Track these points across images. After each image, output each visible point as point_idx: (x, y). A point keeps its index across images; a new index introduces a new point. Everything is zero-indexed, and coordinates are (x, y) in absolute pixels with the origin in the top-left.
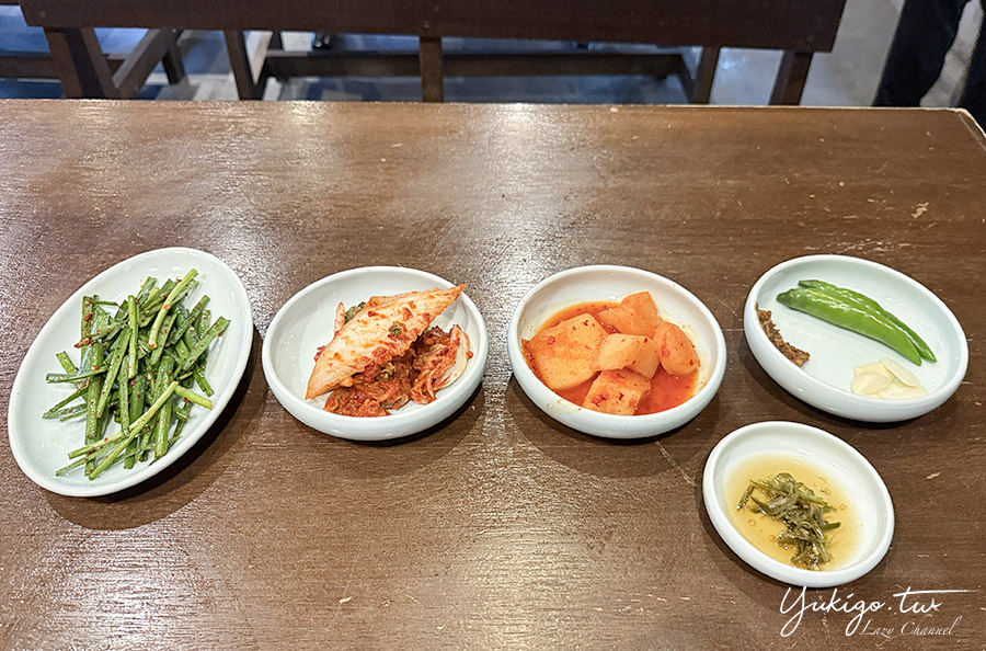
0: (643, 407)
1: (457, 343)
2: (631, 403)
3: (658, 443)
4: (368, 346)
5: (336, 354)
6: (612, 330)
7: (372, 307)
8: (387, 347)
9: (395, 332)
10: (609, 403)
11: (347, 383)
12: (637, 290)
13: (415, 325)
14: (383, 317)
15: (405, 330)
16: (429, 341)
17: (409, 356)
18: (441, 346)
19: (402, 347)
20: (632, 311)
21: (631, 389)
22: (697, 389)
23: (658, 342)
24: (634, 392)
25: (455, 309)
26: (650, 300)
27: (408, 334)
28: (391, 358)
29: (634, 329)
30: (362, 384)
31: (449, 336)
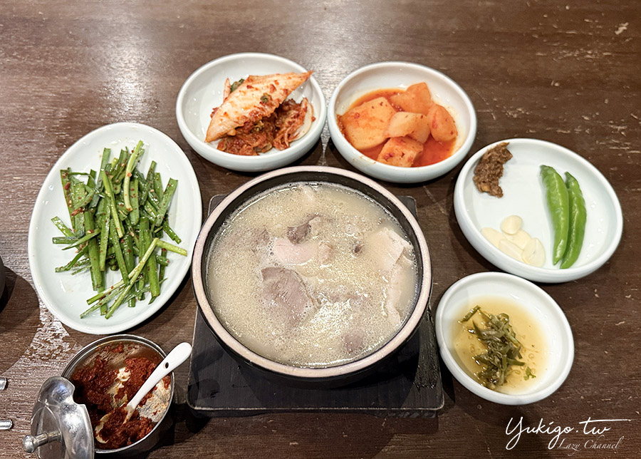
0: (417, 162)
1: (306, 110)
2: (409, 160)
3: (424, 187)
4: (246, 108)
5: (225, 113)
6: (399, 109)
7: (250, 82)
8: (259, 110)
9: (265, 100)
10: (394, 159)
11: (232, 133)
12: (417, 81)
13: (278, 96)
14: (257, 89)
15: (271, 99)
16: (286, 108)
17: (273, 117)
18: (295, 112)
19: (269, 111)
20: (414, 96)
21: (409, 149)
22: (455, 150)
23: (430, 118)
24: (412, 152)
25: (304, 86)
26: (426, 88)
27: (273, 102)
28: (261, 118)
29: (414, 108)
30: (242, 135)
31: (300, 105)
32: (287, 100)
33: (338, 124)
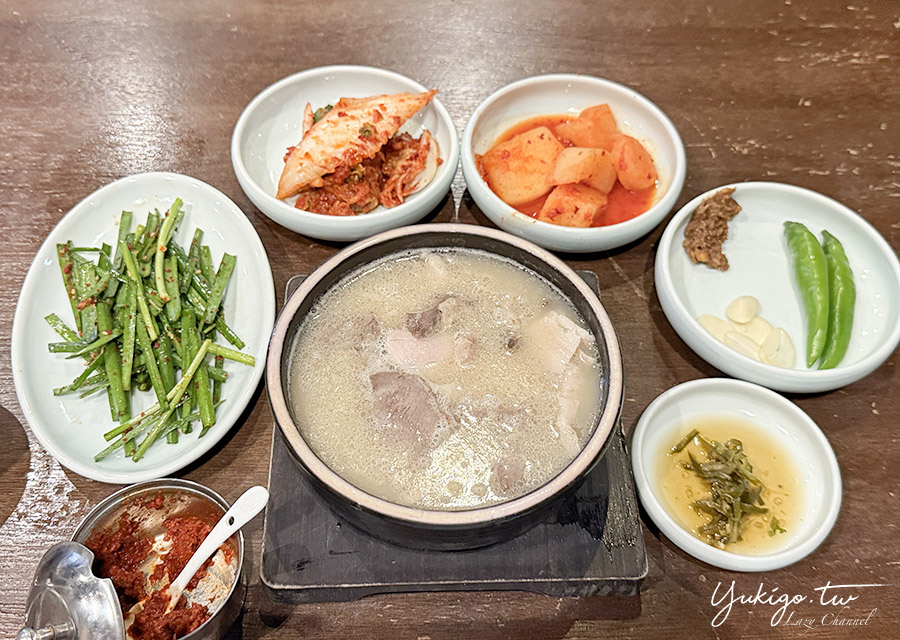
0: (599, 220)
1: (428, 147)
2: (587, 217)
3: (611, 258)
4: (338, 146)
5: (307, 154)
6: (568, 143)
7: (343, 108)
8: (357, 148)
9: (366, 134)
10: (564, 217)
11: (318, 183)
12: (595, 102)
13: (385, 127)
14: (353, 118)
15: (376, 132)
16: (399, 145)
17: (378, 159)
18: (411, 151)
19: (372, 149)
20: (590, 124)
21: (586, 202)
22: (655, 201)
23: (615, 155)
24: (589, 205)
25: (424, 113)
26: (609, 112)
27: (378, 137)
28: (361, 160)
29: (591, 142)
30: (332, 186)
31: (419, 141)
32: (399, 134)
33: (478, 168)
